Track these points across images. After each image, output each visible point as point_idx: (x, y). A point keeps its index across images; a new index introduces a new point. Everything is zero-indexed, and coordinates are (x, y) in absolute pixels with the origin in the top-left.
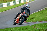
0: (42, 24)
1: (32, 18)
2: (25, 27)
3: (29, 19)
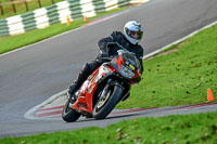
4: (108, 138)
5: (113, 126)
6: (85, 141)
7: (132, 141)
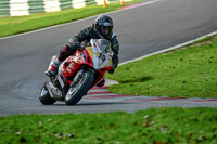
0: (182, 110)
1: (140, 76)
3: (127, 82)
4: (135, 124)
5: (141, 112)
6: (112, 125)
7: (158, 129)
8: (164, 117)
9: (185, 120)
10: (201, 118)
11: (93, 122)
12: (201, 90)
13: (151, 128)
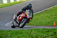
0: (39, 29)
2: (19, 31)
4: (27, 33)
5: (29, 30)
6: (21, 33)
7: (33, 34)
8: (35, 31)
9: (40, 32)
10: (44, 31)
11: (16, 32)
12: (44, 24)
13: (31, 34)
